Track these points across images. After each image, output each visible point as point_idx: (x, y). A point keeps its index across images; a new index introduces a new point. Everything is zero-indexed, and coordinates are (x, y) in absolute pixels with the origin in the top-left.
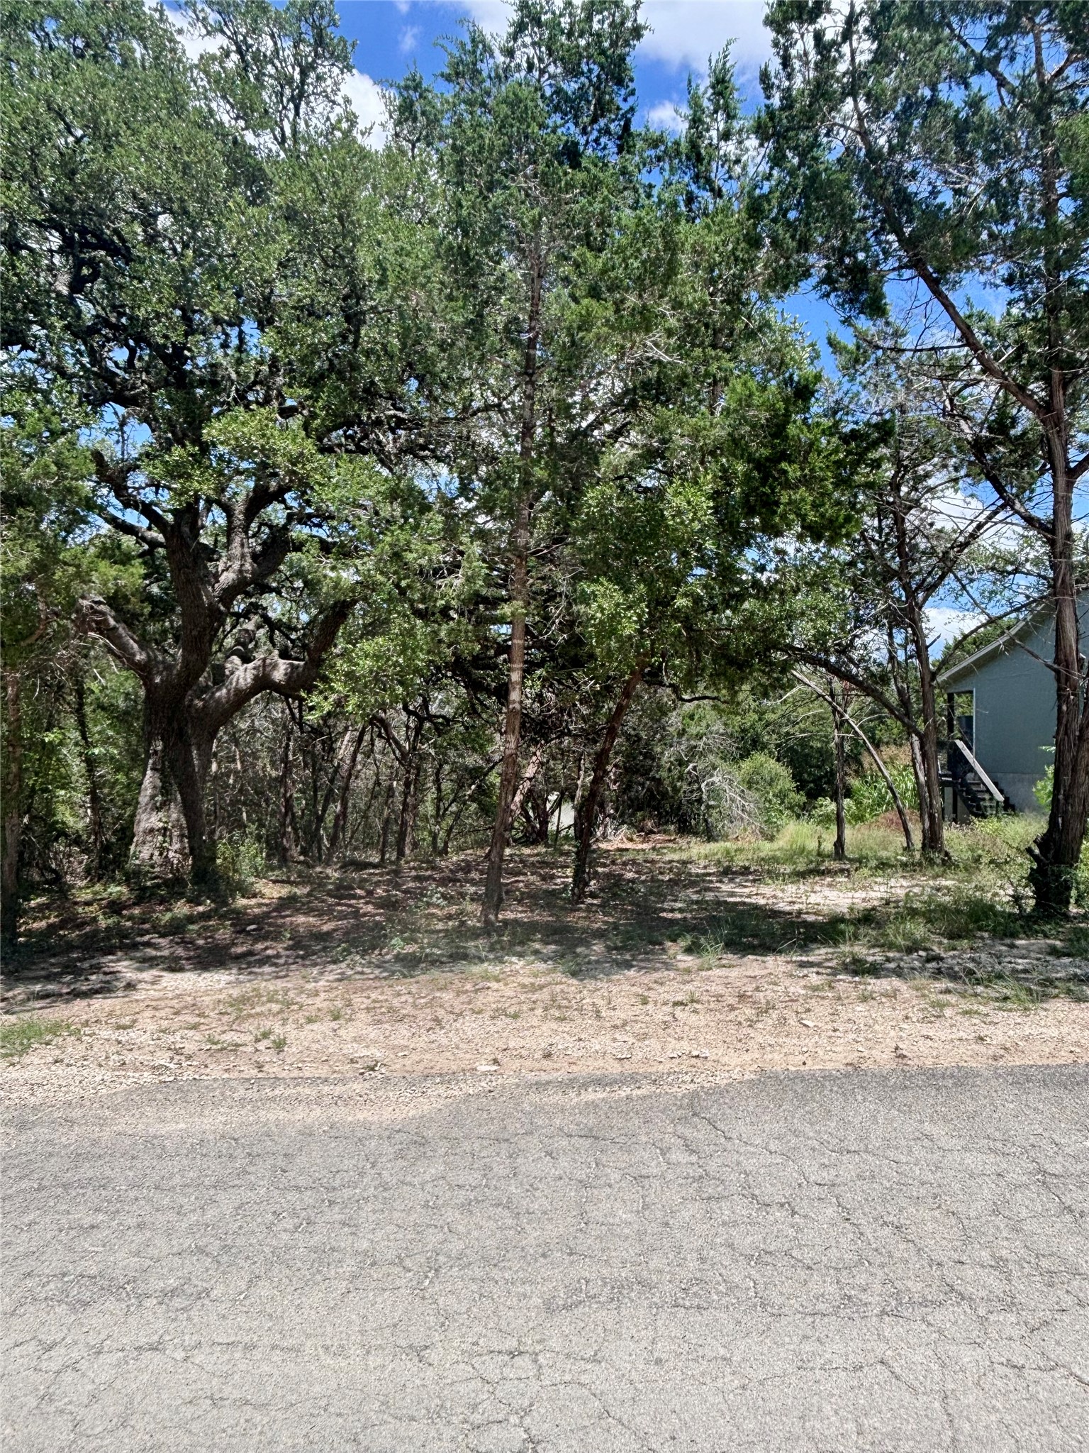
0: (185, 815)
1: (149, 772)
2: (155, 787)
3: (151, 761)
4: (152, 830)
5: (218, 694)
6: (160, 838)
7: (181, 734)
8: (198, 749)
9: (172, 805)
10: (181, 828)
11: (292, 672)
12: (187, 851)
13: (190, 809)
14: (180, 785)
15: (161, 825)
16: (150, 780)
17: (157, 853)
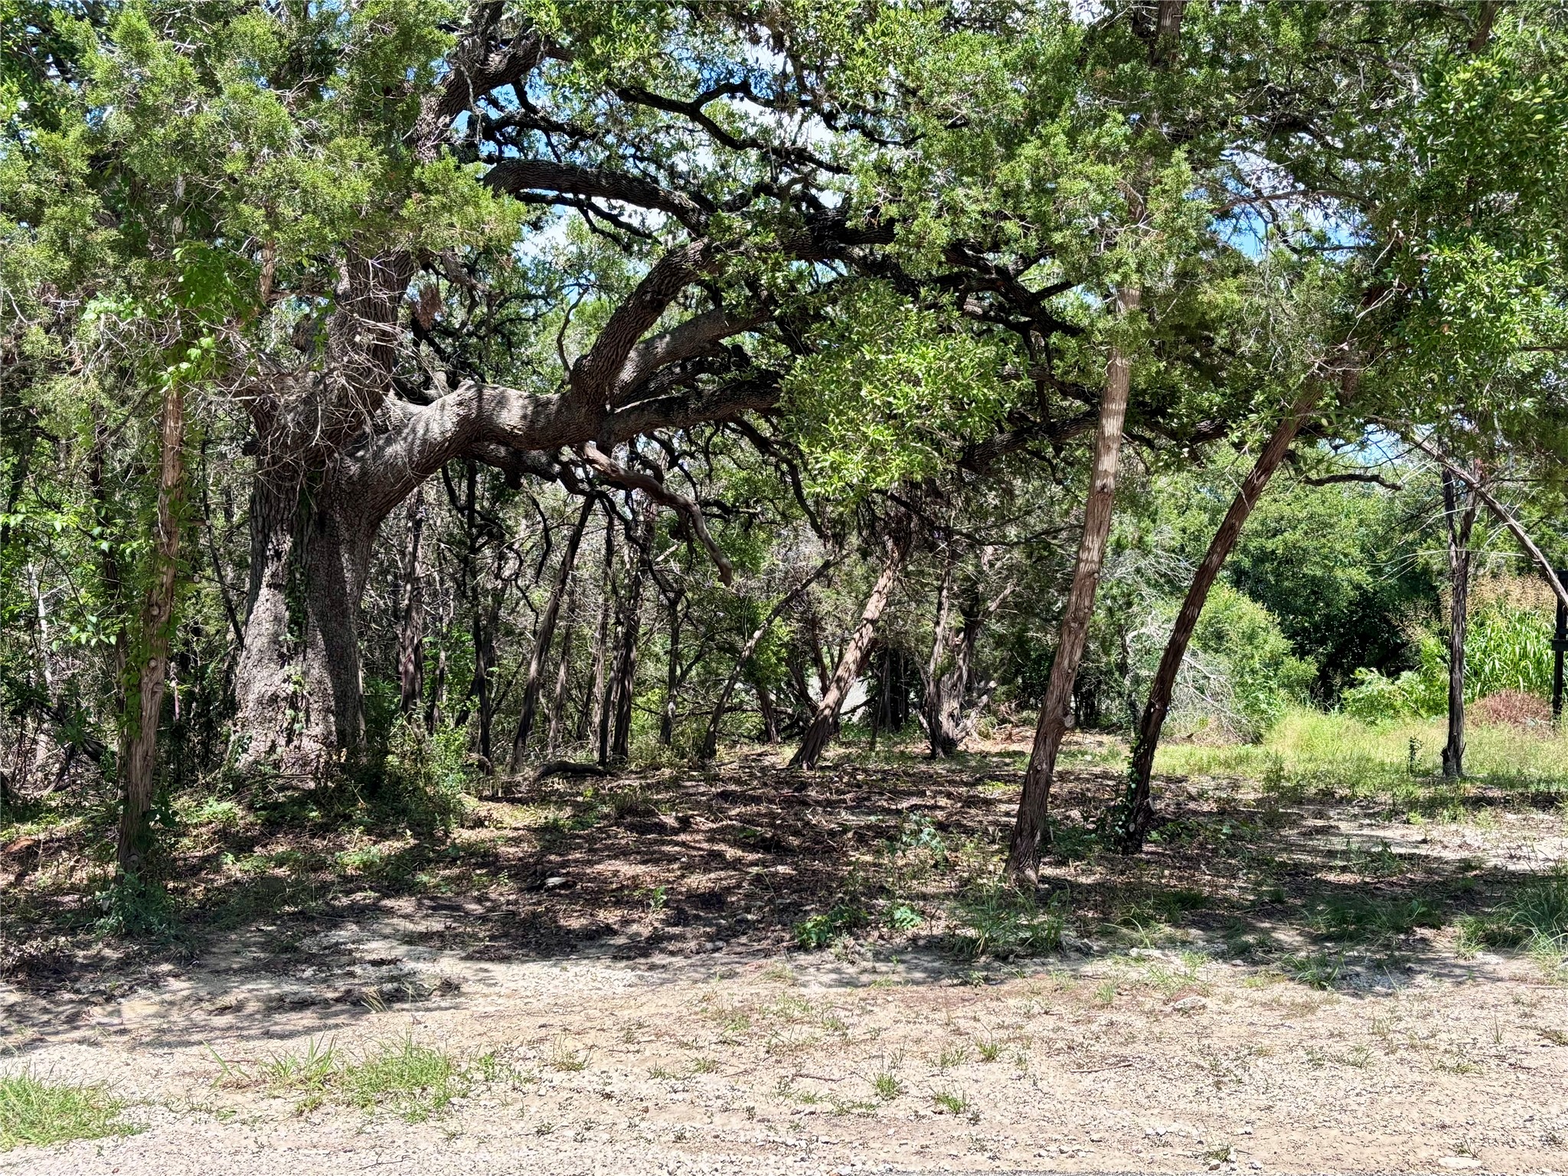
0: (331, 673)
1: (264, 592)
2: (277, 619)
3: (268, 572)
4: (274, 699)
5: (389, 451)
6: (289, 712)
7: (323, 522)
8: (351, 553)
9: (310, 654)
10: (325, 695)
11: (535, 413)
12: (333, 738)
13: (339, 662)
14: (322, 616)
15: (290, 688)
16: (268, 606)
17: (282, 741)
